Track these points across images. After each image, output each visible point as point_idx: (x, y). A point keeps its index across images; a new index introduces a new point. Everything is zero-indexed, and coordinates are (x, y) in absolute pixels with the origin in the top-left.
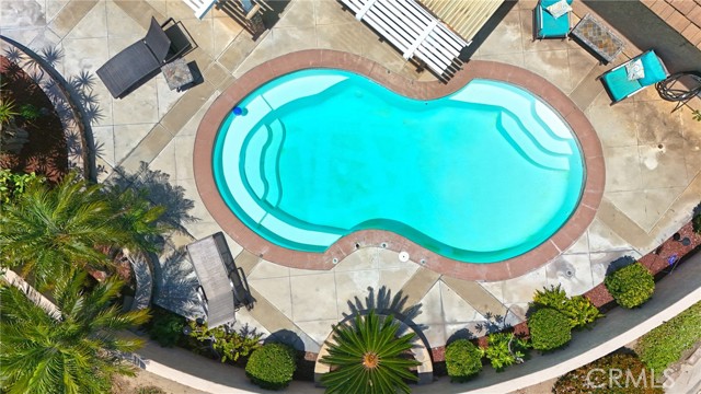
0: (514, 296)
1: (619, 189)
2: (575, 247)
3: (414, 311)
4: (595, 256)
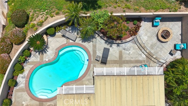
0: (27, 68)
1: (25, 95)
2: (24, 82)
3: (39, 54)
4: (21, 83)
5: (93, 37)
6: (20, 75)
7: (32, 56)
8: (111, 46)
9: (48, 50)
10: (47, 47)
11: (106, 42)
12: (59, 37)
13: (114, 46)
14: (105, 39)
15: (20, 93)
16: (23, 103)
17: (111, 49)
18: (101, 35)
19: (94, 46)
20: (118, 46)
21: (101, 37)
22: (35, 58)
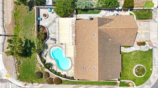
0: (58, 71)
1: (69, 72)
2: (64, 72)
3: (53, 66)
5: (46, 44)
6: (62, 74)
7: (54, 69)
8: (50, 37)
9: (51, 63)
10: (50, 63)
11: (48, 39)
12: (46, 58)
13: (50, 36)
14: (46, 39)
15: (69, 74)
16: (72, 72)
17: (51, 37)
18: (45, 41)
19: (50, 44)
20: (50, 34)
21: (46, 41)
22: (55, 68)
